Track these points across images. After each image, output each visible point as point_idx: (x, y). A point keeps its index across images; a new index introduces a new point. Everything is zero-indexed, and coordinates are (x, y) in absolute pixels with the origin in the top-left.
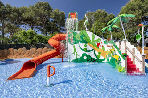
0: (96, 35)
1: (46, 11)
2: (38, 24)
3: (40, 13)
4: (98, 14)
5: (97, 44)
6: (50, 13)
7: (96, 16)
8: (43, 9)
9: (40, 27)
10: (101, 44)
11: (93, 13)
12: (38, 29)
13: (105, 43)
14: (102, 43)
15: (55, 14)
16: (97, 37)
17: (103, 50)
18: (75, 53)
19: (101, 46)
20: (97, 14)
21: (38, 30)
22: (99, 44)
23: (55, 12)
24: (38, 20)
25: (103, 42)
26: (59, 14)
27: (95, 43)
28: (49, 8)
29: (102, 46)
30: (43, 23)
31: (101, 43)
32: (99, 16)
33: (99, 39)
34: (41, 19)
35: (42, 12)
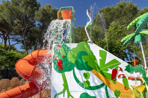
0: (108, 53)
1: (29, 8)
2: (16, 32)
3: (19, 12)
4: (120, 9)
5: (110, 72)
6: (34, 12)
7: (116, 14)
8: (23, 6)
9: (19, 37)
10: (120, 73)
11: (111, 8)
12: (17, 40)
13: (128, 69)
14: (121, 70)
15: (43, 13)
16: (110, 57)
17: (125, 88)
18: (66, 93)
19: (119, 76)
20: (117, 9)
21: (16, 42)
22: (115, 72)
23: (44, 10)
24: (17, 25)
25: (124, 68)
26: (50, 12)
27: (108, 70)
28: (34, 3)
29: (122, 76)
30: (24, 30)
31: (119, 69)
32: (123, 13)
33: (115, 61)
34: (21, 23)
35: (23, 10)
